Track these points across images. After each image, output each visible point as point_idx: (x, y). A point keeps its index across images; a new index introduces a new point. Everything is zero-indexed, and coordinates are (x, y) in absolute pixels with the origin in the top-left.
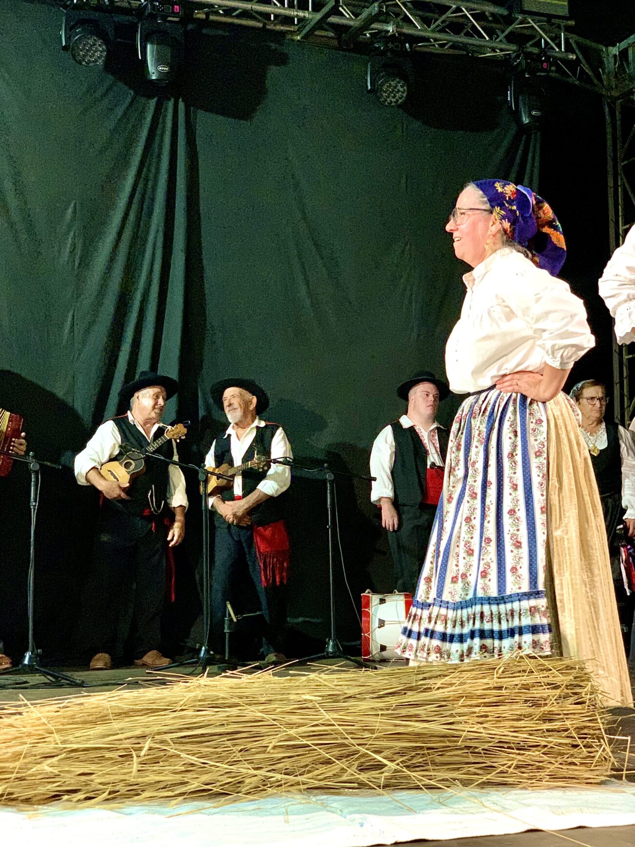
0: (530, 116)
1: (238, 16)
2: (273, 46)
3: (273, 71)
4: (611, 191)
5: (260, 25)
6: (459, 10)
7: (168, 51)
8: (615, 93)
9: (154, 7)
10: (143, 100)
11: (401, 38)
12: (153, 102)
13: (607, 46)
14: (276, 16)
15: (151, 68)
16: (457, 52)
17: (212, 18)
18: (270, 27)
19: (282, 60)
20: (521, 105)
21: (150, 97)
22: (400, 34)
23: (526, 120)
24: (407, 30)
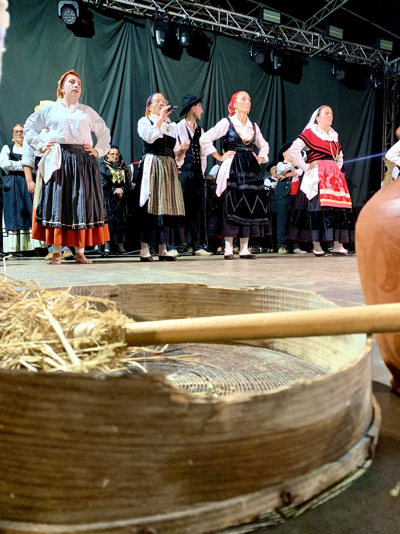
0: (377, 84)
2: (304, 58)
3: (304, 67)
4: (384, 111)
5: (301, 51)
6: (359, 48)
7: (281, 59)
8: (388, 78)
9: (278, 43)
10: (268, 75)
11: (343, 57)
12: (271, 76)
15: (275, 65)
17: (288, 48)
18: (303, 52)
19: (306, 63)
20: (375, 80)
22: (344, 56)
23: (376, 86)
24: (345, 54)
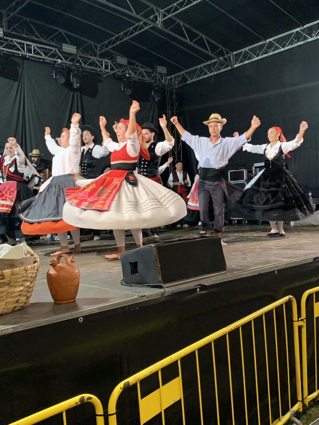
0: (157, 98)
1: (90, 70)
2: (99, 77)
3: (99, 85)
4: (168, 114)
5: (96, 72)
6: (142, 70)
7: (79, 80)
9: (76, 68)
10: (69, 92)
11: (130, 78)
13: (167, 76)
14: (99, 71)
15: (75, 85)
16: (139, 80)
18: (98, 73)
19: (101, 81)
20: (155, 96)
21: (71, 91)
23: (157, 100)
24: (131, 76)
